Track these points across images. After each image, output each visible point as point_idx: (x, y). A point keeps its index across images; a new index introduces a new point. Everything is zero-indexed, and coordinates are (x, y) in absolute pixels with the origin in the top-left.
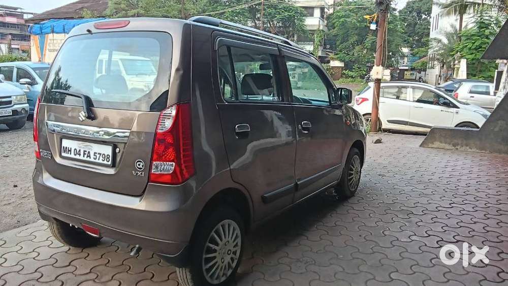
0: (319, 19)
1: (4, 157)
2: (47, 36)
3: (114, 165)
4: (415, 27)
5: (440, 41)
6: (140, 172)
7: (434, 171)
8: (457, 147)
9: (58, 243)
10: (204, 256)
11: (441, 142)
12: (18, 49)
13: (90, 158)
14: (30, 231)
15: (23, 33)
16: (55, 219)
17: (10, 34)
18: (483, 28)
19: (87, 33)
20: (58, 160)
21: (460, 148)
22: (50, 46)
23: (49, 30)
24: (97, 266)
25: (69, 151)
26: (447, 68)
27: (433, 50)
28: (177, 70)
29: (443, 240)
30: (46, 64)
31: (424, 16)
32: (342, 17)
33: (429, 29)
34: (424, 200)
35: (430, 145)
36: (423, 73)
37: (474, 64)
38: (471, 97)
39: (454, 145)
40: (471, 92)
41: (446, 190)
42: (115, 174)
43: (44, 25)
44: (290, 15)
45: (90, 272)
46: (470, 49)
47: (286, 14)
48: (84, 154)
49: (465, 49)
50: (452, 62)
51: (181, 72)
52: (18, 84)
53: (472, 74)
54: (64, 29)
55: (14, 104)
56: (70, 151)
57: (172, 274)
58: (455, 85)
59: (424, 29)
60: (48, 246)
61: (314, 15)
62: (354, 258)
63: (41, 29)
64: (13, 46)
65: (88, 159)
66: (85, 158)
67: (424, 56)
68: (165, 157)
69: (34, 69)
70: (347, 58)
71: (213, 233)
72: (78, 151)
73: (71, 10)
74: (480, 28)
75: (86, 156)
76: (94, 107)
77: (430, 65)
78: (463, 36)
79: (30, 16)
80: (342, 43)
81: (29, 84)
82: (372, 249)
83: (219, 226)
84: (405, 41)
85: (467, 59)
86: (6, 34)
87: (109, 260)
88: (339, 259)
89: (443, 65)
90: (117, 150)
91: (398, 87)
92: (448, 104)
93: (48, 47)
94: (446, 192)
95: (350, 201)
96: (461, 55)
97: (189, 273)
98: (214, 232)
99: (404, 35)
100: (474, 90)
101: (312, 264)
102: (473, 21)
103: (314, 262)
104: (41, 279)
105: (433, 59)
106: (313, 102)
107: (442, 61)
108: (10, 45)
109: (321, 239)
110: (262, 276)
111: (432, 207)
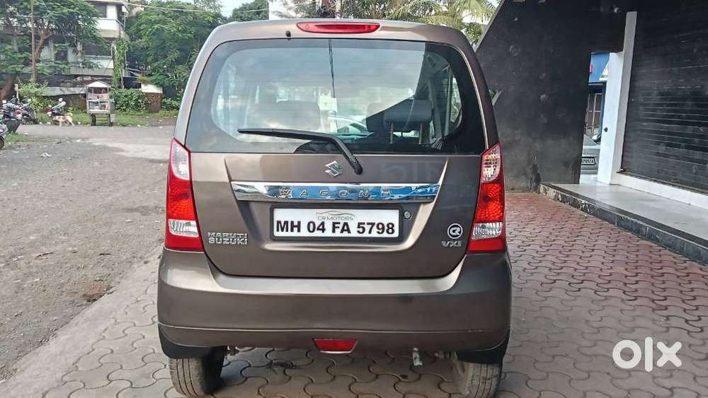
0: (115, 23)
6: (455, 240)
13: (349, 232)
25: (293, 226)
42: (407, 250)
47: (66, 10)
48: (334, 228)
56: (298, 226)
61: (108, 15)
65: (345, 234)
66: (337, 235)
70: (166, 82)
72: (317, 225)
75: (338, 230)
80: (154, 59)
90: (407, 215)
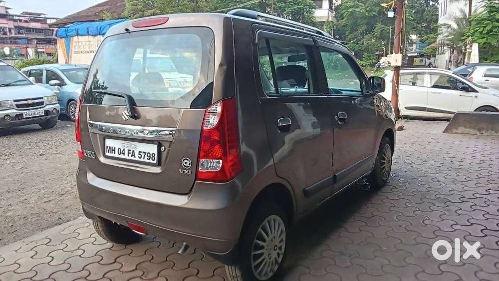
0: (327, 11)
1: (40, 155)
2: (73, 39)
3: (159, 164)
4: (423, 14)
5: (449, 26)
6: (187, 170)
7: (463, 157)
8: (482, 132)
9: (101, 240)
10: (253, 253)
11: (465, 127)
12: (44, 52)
13: (135, 157)
14: (73, 228)
15: (48, 37)
16: (99, 217)
17: (36, 39)
18: (493, 12)
19: (126, 32)
20: (102, 159)
21: (486, 132)
22: (75, 49)
23: (74, 33)
24: (142, 262)
25: (112, 150)
26: (458, 53)
27: (443, 35)
28: (221, 65)
29: (486, 229)
30: (73, 65)
31: (431, 3)
32: (351, 7)
33: (438, 15)
34: (459, 187)
35: (454, 131)
36: (432, 59)
37: (485, 48)
38: (486, 80)
39: (479, 130)
40: (486, 76)
41: (480, 176)
42: (160, 173)
43: (69, 29)
44: (300, 8)
45: (136, 269)
46: (481, 33)
47: (296, 7)
48: (129, 153)
49: (476, 33)
50: (463, 47)
51: (225, 67)
52: (48, 85)
53: (484, 58)
54: (88, 32)
55: (46, 105)
56: (114, 150)
57: (217, 270)
58: (469, 70)
59: (432, 15)
60: (92, 243)
61: (323, 6)
62: (398, 250)
63: (67, 31)
64: (39, 50)
65: (133, 158)
66: (130, 158)
67: (434, 42)
68: (212, 154)
69: (63, 71)
70: (357, 48)
71: (260, 230)
72: (122, 150)
73: (90, 14)
74: (490, 12)
75: (130, 155)
76: (136, 106)
77: (440, 51)
78: (473, 20)
79: (53, 21)
80: (351, 33)
81: (59, 86)
82: (415, 239)
83: (266, 222)
84: (414, 28)
85: (479, 44)
86: (32, 39)
87: (153, 257)
88: (383, 251)
89: (453, 50)
90: (163, 149)
91: (413, 73)
92: (467, 89)
93: (73, 50)
94: (480, 178)
95: (383, 190)
96: (473, 39)
97: (239, 271)
98: (261, 228)
99: (413, 22)
100: (488, 73)
101: (356, 257)
102: (483, 5)
103: (358, 255)
104: (89, 277)
105: (443, 45)
106: (343, 92)
107: (452, 46)
108: (37, 49)
109: (361, 231)
110: (307, 271)
111: (469, 194)
